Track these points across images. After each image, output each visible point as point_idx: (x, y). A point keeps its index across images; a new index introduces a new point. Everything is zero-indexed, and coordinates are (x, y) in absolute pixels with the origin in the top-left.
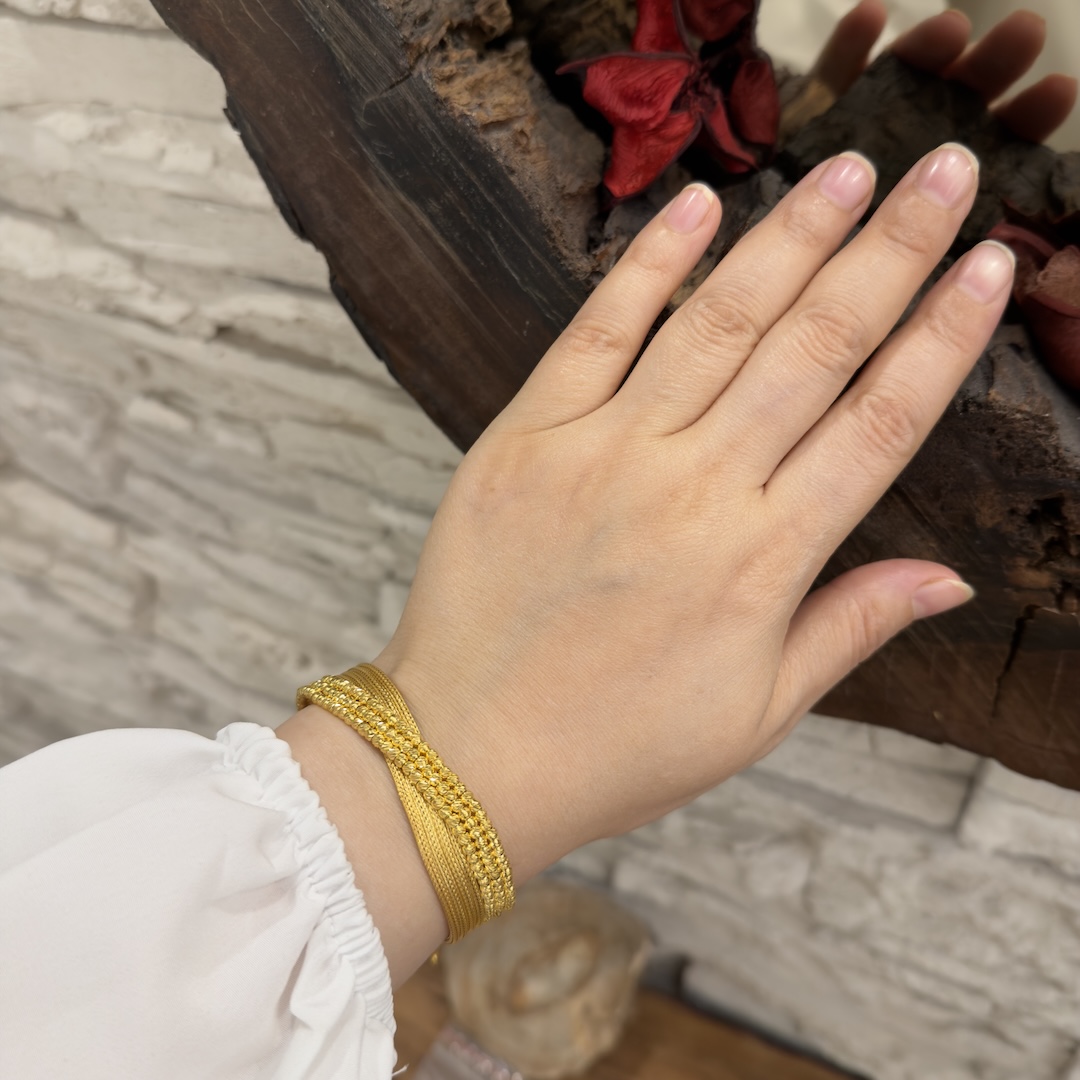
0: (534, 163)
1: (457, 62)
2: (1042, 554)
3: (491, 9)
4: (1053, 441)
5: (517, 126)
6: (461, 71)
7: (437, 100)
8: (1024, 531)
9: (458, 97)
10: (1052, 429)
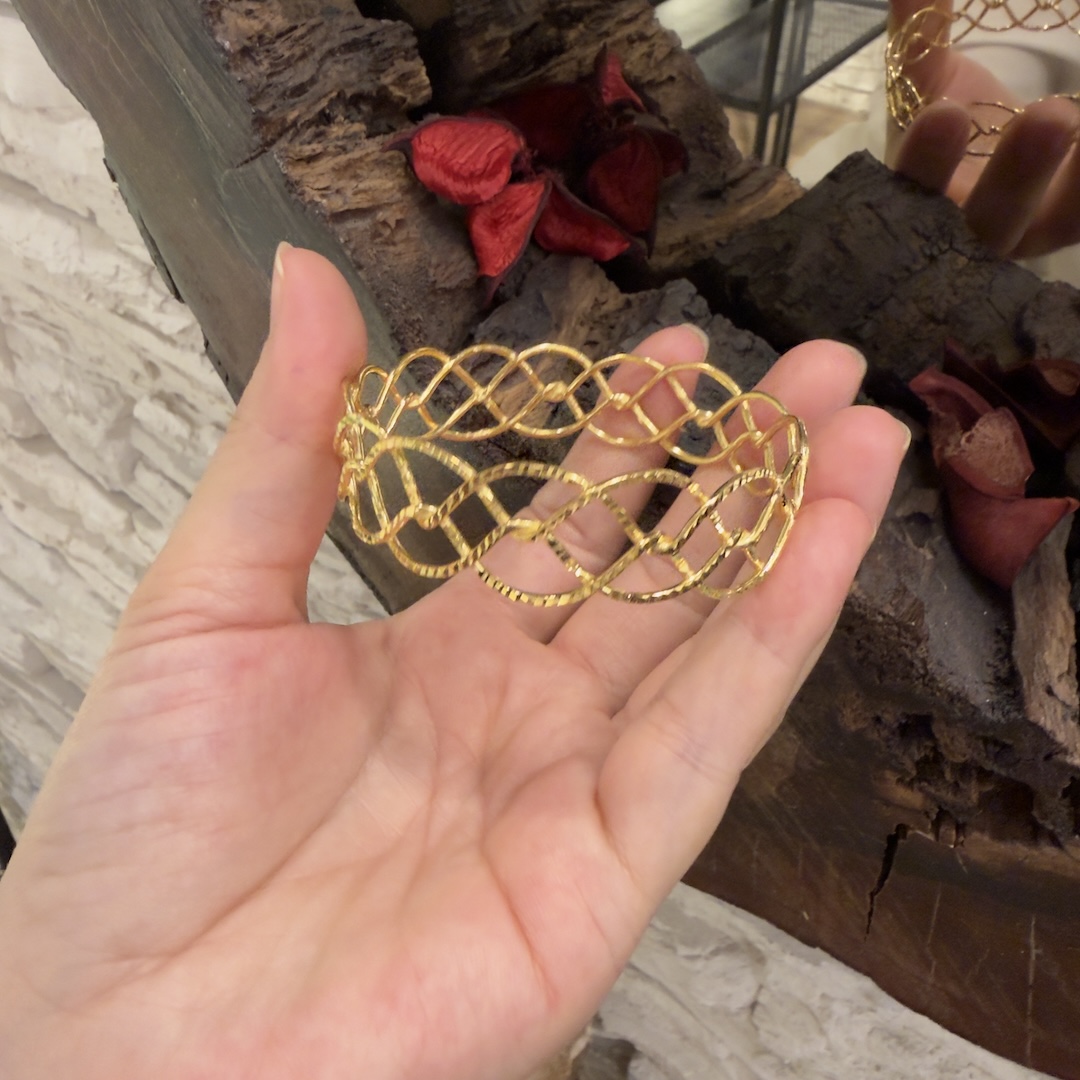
0: (400, 254)
1: (337, 139)
2: (914, 773)
3: (403, 79)
4: (921, 652)
5: (381, 215)
6: (331, 149)
7: (288, 181)
8: (891, 743)
9: (315, 179)
10: (919, 641)
